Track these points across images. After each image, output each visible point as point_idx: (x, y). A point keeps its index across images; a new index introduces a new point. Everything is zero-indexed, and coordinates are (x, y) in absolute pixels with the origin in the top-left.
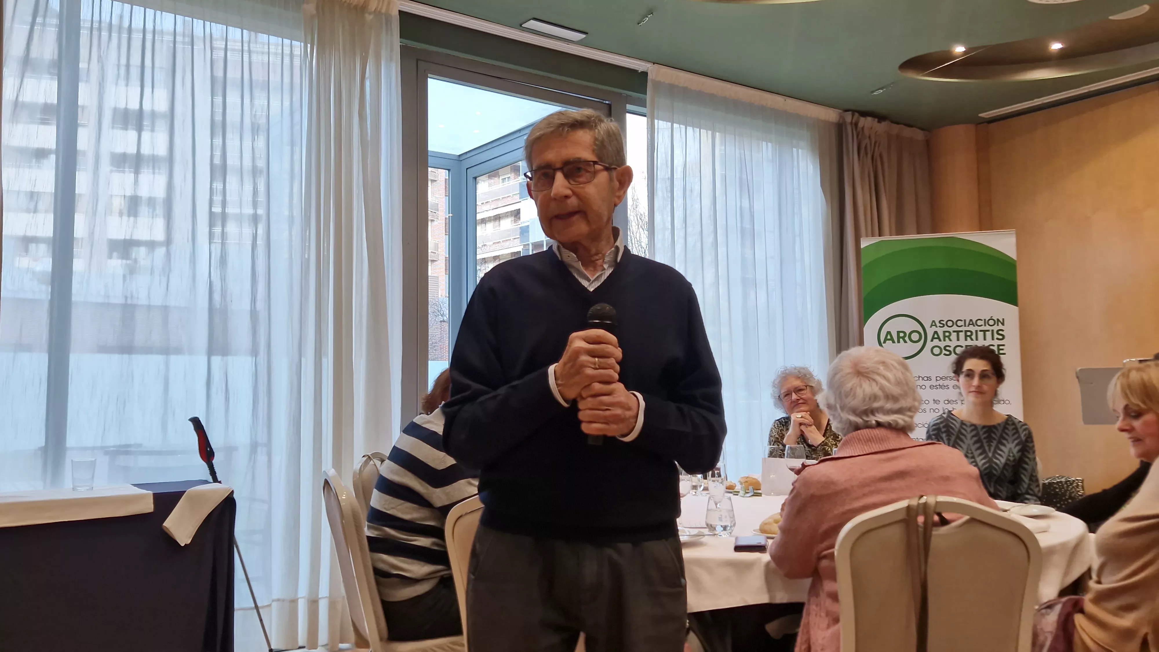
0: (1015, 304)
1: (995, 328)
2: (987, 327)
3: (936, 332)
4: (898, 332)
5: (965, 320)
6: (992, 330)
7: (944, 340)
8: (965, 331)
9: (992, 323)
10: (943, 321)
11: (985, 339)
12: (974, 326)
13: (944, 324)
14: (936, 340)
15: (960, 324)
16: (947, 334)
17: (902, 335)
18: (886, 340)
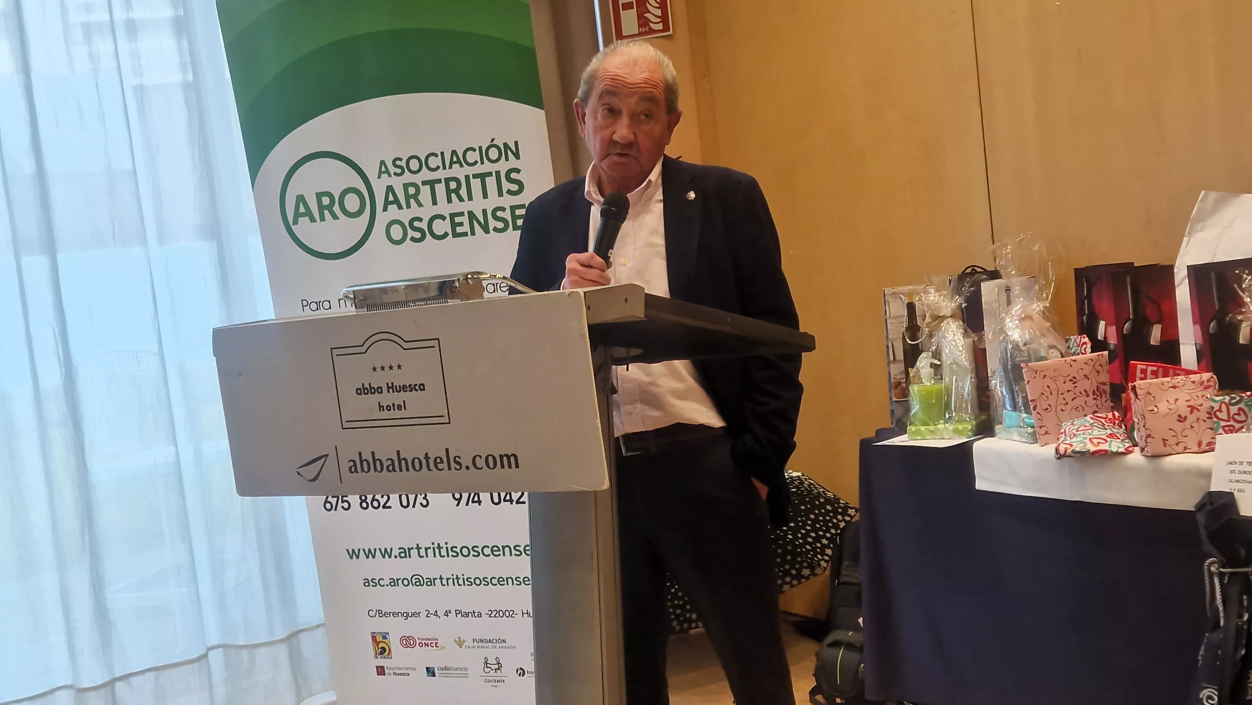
0: (539, 105)
1: (503, 166)
2: (488, 167)
3: (390, 189)
4: (319, 196)
5: (442, 153)
6: (496, 172)
7: (408, 206)
8: (445, 179)
9: (493, 154)
10: (401, 159)
11: (485, 196)
12: (461, 166)
13: (403, 166)
14: (393, 208)
15: (434, 162)
16: (412, 191)
17: (326, 201)
18: (297, 215)
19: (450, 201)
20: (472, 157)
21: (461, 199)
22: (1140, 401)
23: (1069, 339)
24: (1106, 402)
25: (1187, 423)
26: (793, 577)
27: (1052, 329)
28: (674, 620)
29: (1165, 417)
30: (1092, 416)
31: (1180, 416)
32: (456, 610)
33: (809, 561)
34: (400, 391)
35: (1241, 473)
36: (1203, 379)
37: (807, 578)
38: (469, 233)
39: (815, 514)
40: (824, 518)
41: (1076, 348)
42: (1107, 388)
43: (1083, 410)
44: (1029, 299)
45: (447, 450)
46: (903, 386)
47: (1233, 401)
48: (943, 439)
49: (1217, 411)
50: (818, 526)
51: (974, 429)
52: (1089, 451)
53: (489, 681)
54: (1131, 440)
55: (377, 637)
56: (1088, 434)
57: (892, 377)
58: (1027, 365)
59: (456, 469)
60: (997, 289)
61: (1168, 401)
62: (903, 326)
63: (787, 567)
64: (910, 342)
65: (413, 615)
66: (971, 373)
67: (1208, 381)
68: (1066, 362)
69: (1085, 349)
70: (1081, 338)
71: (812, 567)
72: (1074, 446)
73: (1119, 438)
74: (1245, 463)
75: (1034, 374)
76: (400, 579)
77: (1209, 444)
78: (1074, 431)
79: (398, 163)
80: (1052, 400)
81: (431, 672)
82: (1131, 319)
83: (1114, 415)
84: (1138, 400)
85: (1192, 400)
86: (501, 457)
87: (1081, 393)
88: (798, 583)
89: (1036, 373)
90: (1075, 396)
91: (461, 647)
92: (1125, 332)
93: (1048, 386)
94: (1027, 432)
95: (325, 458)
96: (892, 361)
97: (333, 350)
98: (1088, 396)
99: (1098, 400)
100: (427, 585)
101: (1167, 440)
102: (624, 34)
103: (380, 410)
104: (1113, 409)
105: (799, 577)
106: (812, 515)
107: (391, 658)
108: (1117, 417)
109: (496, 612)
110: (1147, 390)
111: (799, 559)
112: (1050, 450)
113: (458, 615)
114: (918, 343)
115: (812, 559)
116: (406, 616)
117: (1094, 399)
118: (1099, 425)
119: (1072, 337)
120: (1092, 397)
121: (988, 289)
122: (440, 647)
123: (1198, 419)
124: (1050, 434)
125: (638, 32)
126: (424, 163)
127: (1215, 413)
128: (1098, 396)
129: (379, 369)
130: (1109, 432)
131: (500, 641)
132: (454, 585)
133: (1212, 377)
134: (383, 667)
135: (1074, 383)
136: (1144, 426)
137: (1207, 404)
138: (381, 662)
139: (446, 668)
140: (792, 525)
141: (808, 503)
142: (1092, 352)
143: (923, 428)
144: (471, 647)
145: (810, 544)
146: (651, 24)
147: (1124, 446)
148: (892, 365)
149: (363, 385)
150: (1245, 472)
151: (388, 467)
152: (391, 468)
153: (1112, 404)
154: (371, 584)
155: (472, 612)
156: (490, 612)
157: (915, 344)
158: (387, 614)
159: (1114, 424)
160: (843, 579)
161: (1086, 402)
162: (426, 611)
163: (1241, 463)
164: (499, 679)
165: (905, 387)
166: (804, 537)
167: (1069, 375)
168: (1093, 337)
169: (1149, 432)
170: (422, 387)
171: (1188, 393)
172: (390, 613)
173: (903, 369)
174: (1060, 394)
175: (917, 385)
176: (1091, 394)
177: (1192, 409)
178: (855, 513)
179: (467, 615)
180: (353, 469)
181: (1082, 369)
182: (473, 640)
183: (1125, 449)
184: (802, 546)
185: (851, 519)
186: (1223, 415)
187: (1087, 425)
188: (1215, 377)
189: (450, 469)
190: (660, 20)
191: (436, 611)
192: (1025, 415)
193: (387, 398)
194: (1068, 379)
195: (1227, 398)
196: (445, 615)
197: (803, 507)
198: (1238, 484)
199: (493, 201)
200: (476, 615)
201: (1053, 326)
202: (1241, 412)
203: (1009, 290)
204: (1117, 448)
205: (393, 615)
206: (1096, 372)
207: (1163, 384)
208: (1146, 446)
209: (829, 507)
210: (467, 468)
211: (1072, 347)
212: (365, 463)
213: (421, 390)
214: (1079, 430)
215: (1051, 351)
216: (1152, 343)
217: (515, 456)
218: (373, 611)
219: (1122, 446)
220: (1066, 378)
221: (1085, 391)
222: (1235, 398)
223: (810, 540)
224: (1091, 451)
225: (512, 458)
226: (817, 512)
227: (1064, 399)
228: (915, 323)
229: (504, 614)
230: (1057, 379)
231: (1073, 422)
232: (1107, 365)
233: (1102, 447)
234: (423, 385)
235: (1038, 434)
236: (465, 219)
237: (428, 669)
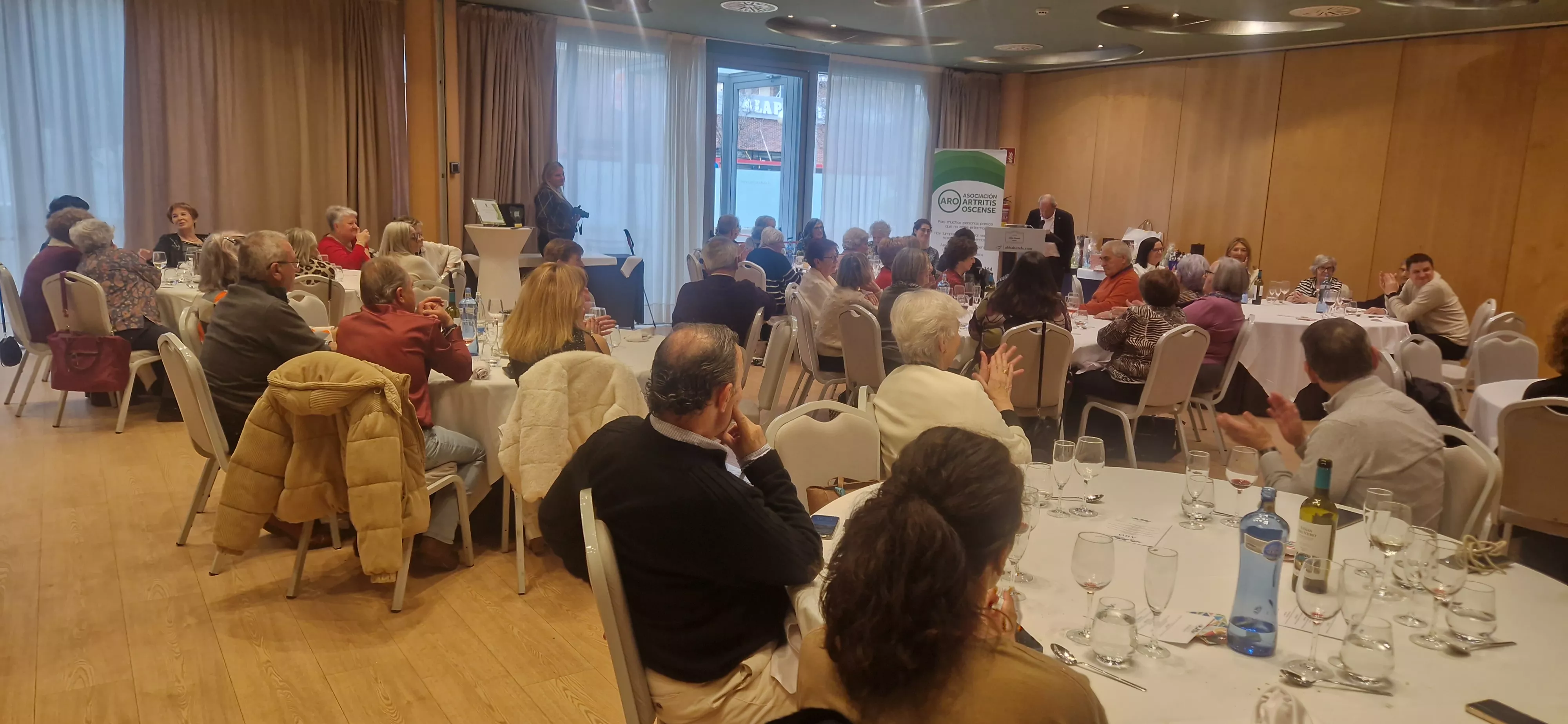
0: (1003, 188)
1: (992, 200)
2: (989, 199)
3: (965, 200)
4: (948, 199)
5: (979, 194)
8: (978, 200)
9: (991, 197)
15: (976, 196)
20: (984, 196)
79: (968, 195)
126: (974, 196)
199: (989, 206)
236: (981, 209)
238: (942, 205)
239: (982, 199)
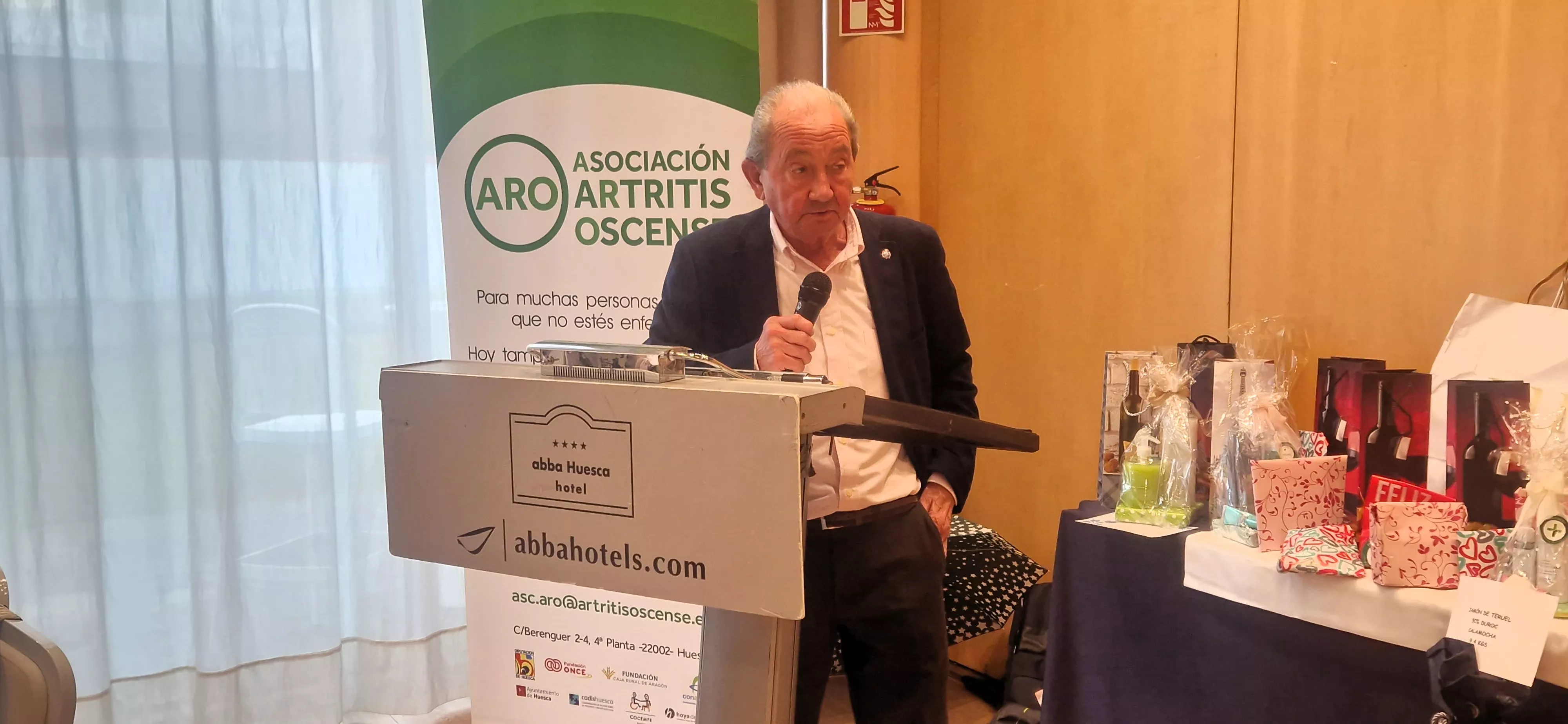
1: (710, 176)
2: (694, 174)
3: (585, 184)
4: (508, 181)
5: (646, 153)
6: (702, 181)
7: (603, 205)
8: (645, 181)
9: (701, 160)
10: (600, 154)
11: (687, 205)
12: (665, 169)
13: (602, 161)
14: (586, 204)
15: (635, 161)
16: (608, 189)
17: (515, 188)
18: (482, 199)
19: (648, 205)
20: (677, 161)
21: (661, 205)
22: (1380, 525)
23: (1303, 433)
24: (1337, 510)
25: (1429, 555)
26: (968, 629)
27: (1287, 424)
28: (835, 659)
29: (1405, 545)
30: (1322, 528)
31: (1421, 546)
32: (608, 639)
33: (986, 614)
34: (581, 473)
35: (1484, 624)
36: (1451, 509)
37: (983, 632)
38: (665, 243)
39: (999, 568)
40: (1009, 574)
41: (1311, 445)
42: (1341, 496)
43: (1312, 517)
44: (1266, 388)
45: (627, 546)
46: (1115, 460)
47: (1482, 538)
48: (1153, 525)
49: (1463, 546)
50: (1001, 581)
51: (1189, 518)
52: (1315, 570)
53: (635, 718)
54: (1362, 561)
55: (521, 655)
56: (1317, 550)
57: (1105, 448)
58: (1257, 463)
59: (634, 568)
60: (1231, 371)
61: (1410, 528)
62: (1123, 396)
63: (962, 618)
64: (1128, 414)
65: (562, 637)
66: (1193, 459)
67: (1458, 511)
68: (1300, 463)
69: (1321, 448)
70: (1317, 435)
71: (988, 621)
72: (1300, 561)
73: (1350, 559)
74: (1490, 615)
75: (1263, 473)
76: (552, 598)
77: (1450, 581)
78: (1302, 544)
79: (596, 157)
80: (1280, 503)
81: (574, 699)
82: (1377, 428)
83: (1346, 529)
84: (1377, 523)
85: (1438, 530)
86: (687, 564)
87: (1311, 498)
88: (971, 635)
89: (1266, 472)
90: (1306, 501)
91: (609, 677)
92: (1369, 442)
93: (1277, 488)
94: (1247, 534)
95: (490, 531)
96: (1106, 431)
97: (512, 415)
98: (1319, 502)
99: (1329, 508)
100: (580, 608)
101: (1404, 571)
102: (851, 28)
103: (557, 490)
104: (1345, 521)
105: (974, 630)
106: (996, 569)
107: (534, 679)
108: (1349, 532)
109: (650, 647)
110: (1388, 514)
111: (976, 611)
112: (1271, 560)
113: (609, 644)
114: (1137, 417)
115: (990, 613)
116: (554, 637)
117: (1325, 506)
118: (1329, 540)
119: (1306, 432)
120: (1323, 503)
121: (1222, 370)
122: (587, 675)
123: (1441, 552)
124: (1273, 540)
125: (866, 27)
126: (625, 161)
127: (1461, 548)
128: (1330, 504)
129: (560, 445)
130: (1340, 549)
131: (651, 678)
132: (609, 612)
133: (1462, 508)
134: (525, 687)
135: (1305, 487)
136: (1381, 553)
137: (1453, 537)
138: (522, 682)
139: (591, 698)
140: (973, 576)
141: (993, 556)
142: (1328, 454)
143: (1133, 511)
144: (620, 679)
145: (990, 598)
146: (881, 19)
147: (1356, 569)
148: (1105, 436)
149: (541, 458)
150: (1489, 624)
151: (559, 553)
152: (562, 554)
153: (1344, 515)
154: (521, 599)
155: (625, 643)
156: (644, 646)
157: (1135, 416)
158: (532, 633)
159: (1346, 539)
160: (1022, 646)
161: (1316, 509)
162: (576, 635)
163: (1486, 614)
164: (646, 717)
165: (1118, 460)
166: (984, 590)
167: (1301, 478)
168: (1331, 438)
169: (1385, 560)
170: (607, 473)
171: (1434, 522)
172: (537, 632)
173: (1118, 441)
174: (1288, 497)
175: (1132, 463)
176: (1322, 500)
177: (1436, 540)
178: (1043, 574)
179: (619, 645)
180: (520, 548)
181: (1316, 473)
182: (623, 672)
183: (1356, 573)
184: (980, 598)
185: (1038, 579)
186: (1470, 552)
187: (1317, 538)
188: (1465, 507)
189: (627, 566)
190: (892, 16)
191: (587, 637)
192: (1248, 514)
193: (567, 478)
194: (1299, 482)
195: (1476, 534)
196: (595, 642)
197: (987, 560)
198: (1480, 636)
199: (695, 211)
200: (629, 646)
201: (1289, 421)
202: (1489, 551)
203: (1245, 373)
204: (1347, 570)
205: (540, 634)
206: (1330, 477)
207: (1407, 509)
208: (1381, 574)
209: (1015, 564)
210: (647, 569)
211: (1306, 444)
212: (534, 543)
213: (605, 475)
214: (1307, 542)
215: (1283, 448)
216: (1398, 457)
217: (702, 565)
218: (519, 627)
219: (1353, 568)
220: (1297, 480)
221: (1317, 497)
222: (1484, 534)
223: (990, 594)
224: (1319, 569)
225: (699, 567)
226: (1001, 566)
227: (1293, 503)
228: (1136, 394)
229: (659, 650)
230: (1287, 481)
231: (1299, 531)
232: (1343, 470)
233: (1330, 567)
234: (608, 470)
235: (1260, 539)
236: (663, 227)
237: (571, 696)
238: (488, 214)
239: (661, 175)
